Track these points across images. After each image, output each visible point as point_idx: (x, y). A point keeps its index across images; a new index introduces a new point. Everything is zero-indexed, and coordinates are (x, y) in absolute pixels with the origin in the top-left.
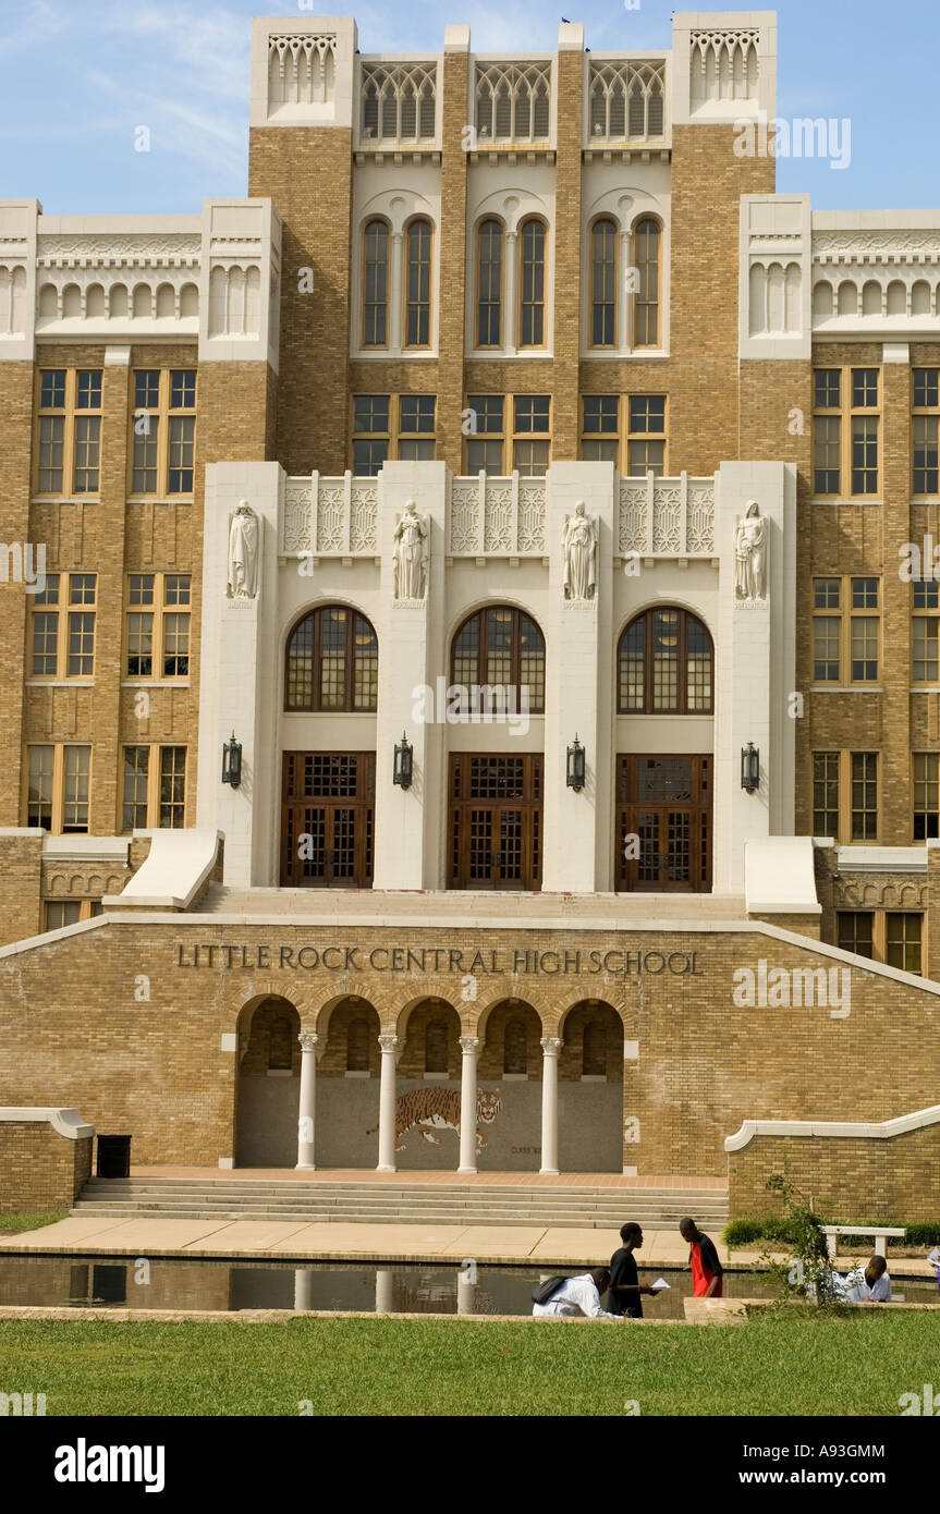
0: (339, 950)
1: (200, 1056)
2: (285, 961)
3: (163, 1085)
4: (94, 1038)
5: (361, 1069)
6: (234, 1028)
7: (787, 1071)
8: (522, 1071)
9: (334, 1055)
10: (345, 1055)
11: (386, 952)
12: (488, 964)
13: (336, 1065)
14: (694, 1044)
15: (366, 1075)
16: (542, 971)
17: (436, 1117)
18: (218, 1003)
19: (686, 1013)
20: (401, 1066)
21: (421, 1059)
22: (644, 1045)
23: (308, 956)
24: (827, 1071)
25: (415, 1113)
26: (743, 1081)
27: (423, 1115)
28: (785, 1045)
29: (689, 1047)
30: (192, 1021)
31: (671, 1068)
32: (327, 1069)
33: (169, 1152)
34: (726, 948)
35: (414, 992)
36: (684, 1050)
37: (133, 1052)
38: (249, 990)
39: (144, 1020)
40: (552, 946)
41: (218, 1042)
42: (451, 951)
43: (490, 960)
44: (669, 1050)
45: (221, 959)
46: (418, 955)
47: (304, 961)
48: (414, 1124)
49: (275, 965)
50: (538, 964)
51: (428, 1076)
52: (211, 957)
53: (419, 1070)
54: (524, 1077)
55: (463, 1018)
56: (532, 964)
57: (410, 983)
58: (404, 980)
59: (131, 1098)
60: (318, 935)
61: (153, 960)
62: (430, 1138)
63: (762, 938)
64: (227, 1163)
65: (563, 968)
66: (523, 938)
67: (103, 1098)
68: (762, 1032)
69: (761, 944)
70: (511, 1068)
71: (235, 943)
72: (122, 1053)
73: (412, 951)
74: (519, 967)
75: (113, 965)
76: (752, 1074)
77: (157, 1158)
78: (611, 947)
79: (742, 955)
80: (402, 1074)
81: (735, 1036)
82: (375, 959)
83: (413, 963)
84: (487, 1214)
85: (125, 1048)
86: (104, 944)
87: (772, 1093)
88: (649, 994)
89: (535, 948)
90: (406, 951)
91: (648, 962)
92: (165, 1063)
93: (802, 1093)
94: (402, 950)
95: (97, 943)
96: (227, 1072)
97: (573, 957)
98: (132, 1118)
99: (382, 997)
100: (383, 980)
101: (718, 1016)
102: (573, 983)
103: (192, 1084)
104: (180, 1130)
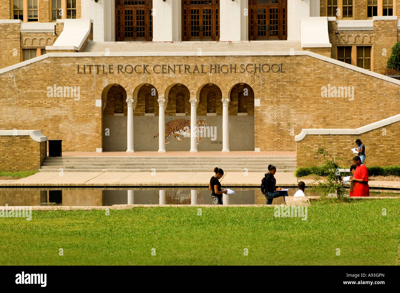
0: (141, 66)
1: (87, 109)
2: (120, 70)
3: (73, 120)
4: (45, 102)
5: (151, 112)
6: (100, 97)
7: (319, 109)
8: (214, 112)
9: (140, 107)
10: (145, 107)
11: (160, 66)
12: (200, 70)
13: (141, 111)
14: (282, 100)
15: (153, 114)
16: (222, 73)
17: (181, 130)
18: (94, 87)
19: (279, 88)
20: (166, 111)
21: (175, 108)
22: (262, 100)
23: (129, 69)
24: (334, 109)
25: (172, 129)
26: (302, 114)
27: (176, 130)
28: (318, 99)
29: (280, 101)
31: (273, 109)
32: (138, 113)
33: (77, 146)
34: (294, 62)
35: (171, 82)
36: (278, 102)
37: (61, 108)
38: (106, 82)
40: (225, 62)
41: (94, 103)
42: (185, 65)
43: (201, 68)
44: (272, 102)
45: (94, 70)
46: (172, 67)
47: (127, 71)
48: (172, 133)
49: (116, 72)
50: (220, 70)
51: (177, 114)
52: (90, 69)
53: (174, 112)
54: (215, 114)
55: (191, 91)
56: (217, 70)
57: (169, 78)
58: (167, 77)
59: (61, 126)
60: (132, 60)
61: (68, 71)
62: (179, 139)
63: (308, 57)
64: (99, 150)
65: (230, 71)
66: (214, 60)
67: (50, 126)
68: (308, 94)
69: (308, 60)
70: (210, 111)
71: (100, 64)
72: (57, 108)
73: (170, 66)
74: (212, 71)
75: (52, 74)
76: (305, 111)
77: (72, 149)
78: (249, 62)
79: (301, 64)
80: (168, 114)
81: (298, 96)
82: (155, 69)
83: (170, 71)
84: (202, 167)
85: (58, 106)
86: (47, 65)
87: (313, 118)
88: (264, 80)
89: (219, 63)
90: (168, 66)
91: (263, 68)
92: (73, 111)
93: (325, 118)
94: (166, 65)
95: (45, 65)
96: (99, 115)
97: (233, 66)
98: (61, 133)
99: (158, 84)
100: (158, 77)
101: (292, 88)
102: (234, 77)
103: (84, 120)
104: (81, 138)
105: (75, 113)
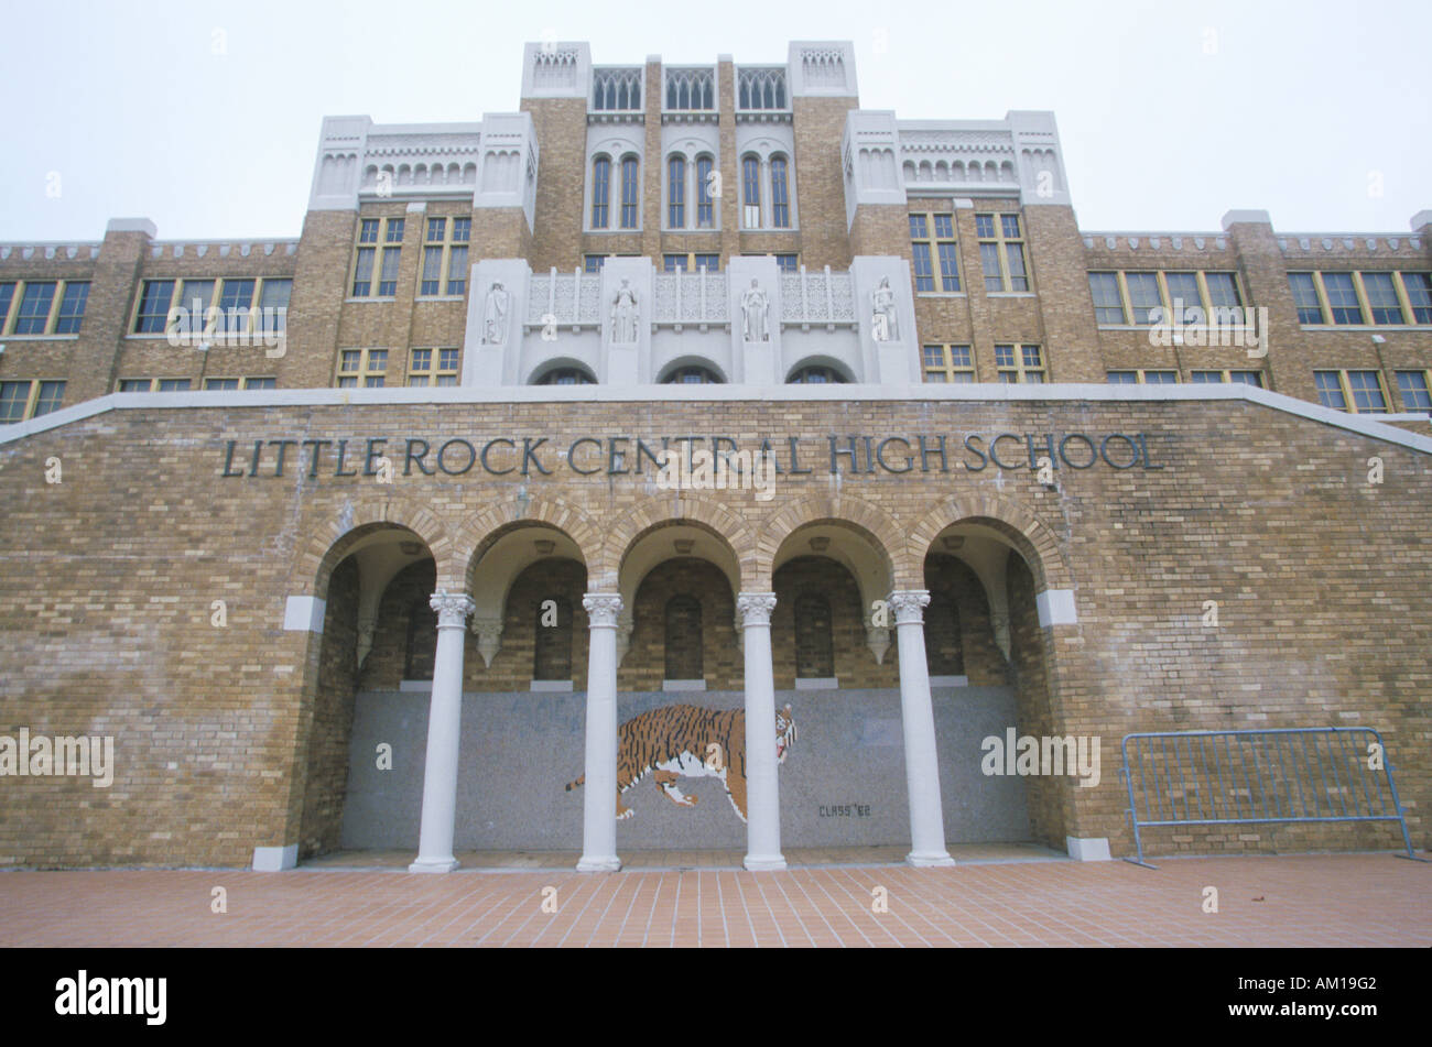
0: (512, 443)
1: (243, 639)
2: (413, 463)
3: (165, 698)
5: (559, 678)
6: (312, 585)
8: (827, 673)
9: (514, 655)
10: (532, 654)
11: (599, 443)
13: (516, 672)
14: (1173, 593)
15: (566, 686)
16: (884, 472)
17: (685, 756)
18: (288, 539)
19: (1150, 538)
20: (625, 671)
21: (659, 659)
22: (1085, 596)
23: (456, 458)
25: (649, 752)
26: (1277, 657)
27: (663, 754)
29: (1166, 599)
30: (235, 574)
31: (1140, 637)
32: (501, 678)
33: (156, 836)
34: (1196, 426)
35: (650, 513)
36: (1159, 604)
37: (118, 634)
38: (345, 513)
39: (147, 574)
40: (898, 429)
41: (279, 612)
43: (789, 454)
44: (1131, 606)
45: (300, 464)
47: (447, 463)
48: (648, 769)
50: (875, 460)
51: (670, 685)
53: (656, 677)
54: (830, 683)
55: (745, 557)
56: (862, 459)
58: (632, 492)
60: (476, 420)
61: (181, 468)
62: (675, 794)
63: (1248, 410)
64: (271, 859)
65: (918, 464)
66: (846, 417)
68: (1287, 568)
69: (1251, 419)
70: (806, 670)
71: (329, 436)
72: (97, 638)
73: (646, 442)
74: (840, 466)
75: (108, 479)
76: (1288, 644)
77: (130, 851)
78: (1001, 428)
79: (1227, 438)
80: (629, 683)
81: (1243, 576)
82: (577, 455)
85: (104, 627)
86: (97, 443)
87: (1333, 678)
88: (1078, 503)
89: (868, 432)
90: (635, 443)
91: (1067, 453)
92: (173, 654)
94: (626, 440)
95: (87, 442)
96: (290, 669)
97: (933, 444)
99: (591, 523)
100: (592, 493)
101: (1207, 540)
102: (940, 490)
103: (217, 694)
104: (186, 788)
105: (181, 661)
